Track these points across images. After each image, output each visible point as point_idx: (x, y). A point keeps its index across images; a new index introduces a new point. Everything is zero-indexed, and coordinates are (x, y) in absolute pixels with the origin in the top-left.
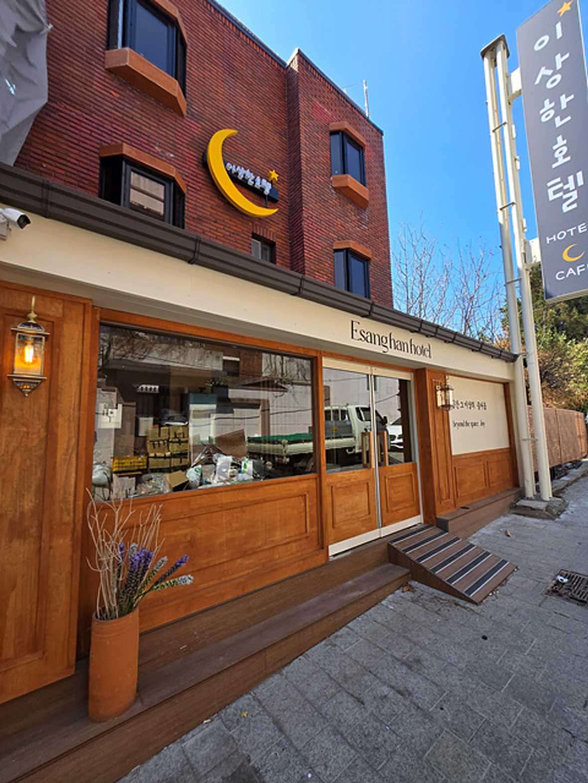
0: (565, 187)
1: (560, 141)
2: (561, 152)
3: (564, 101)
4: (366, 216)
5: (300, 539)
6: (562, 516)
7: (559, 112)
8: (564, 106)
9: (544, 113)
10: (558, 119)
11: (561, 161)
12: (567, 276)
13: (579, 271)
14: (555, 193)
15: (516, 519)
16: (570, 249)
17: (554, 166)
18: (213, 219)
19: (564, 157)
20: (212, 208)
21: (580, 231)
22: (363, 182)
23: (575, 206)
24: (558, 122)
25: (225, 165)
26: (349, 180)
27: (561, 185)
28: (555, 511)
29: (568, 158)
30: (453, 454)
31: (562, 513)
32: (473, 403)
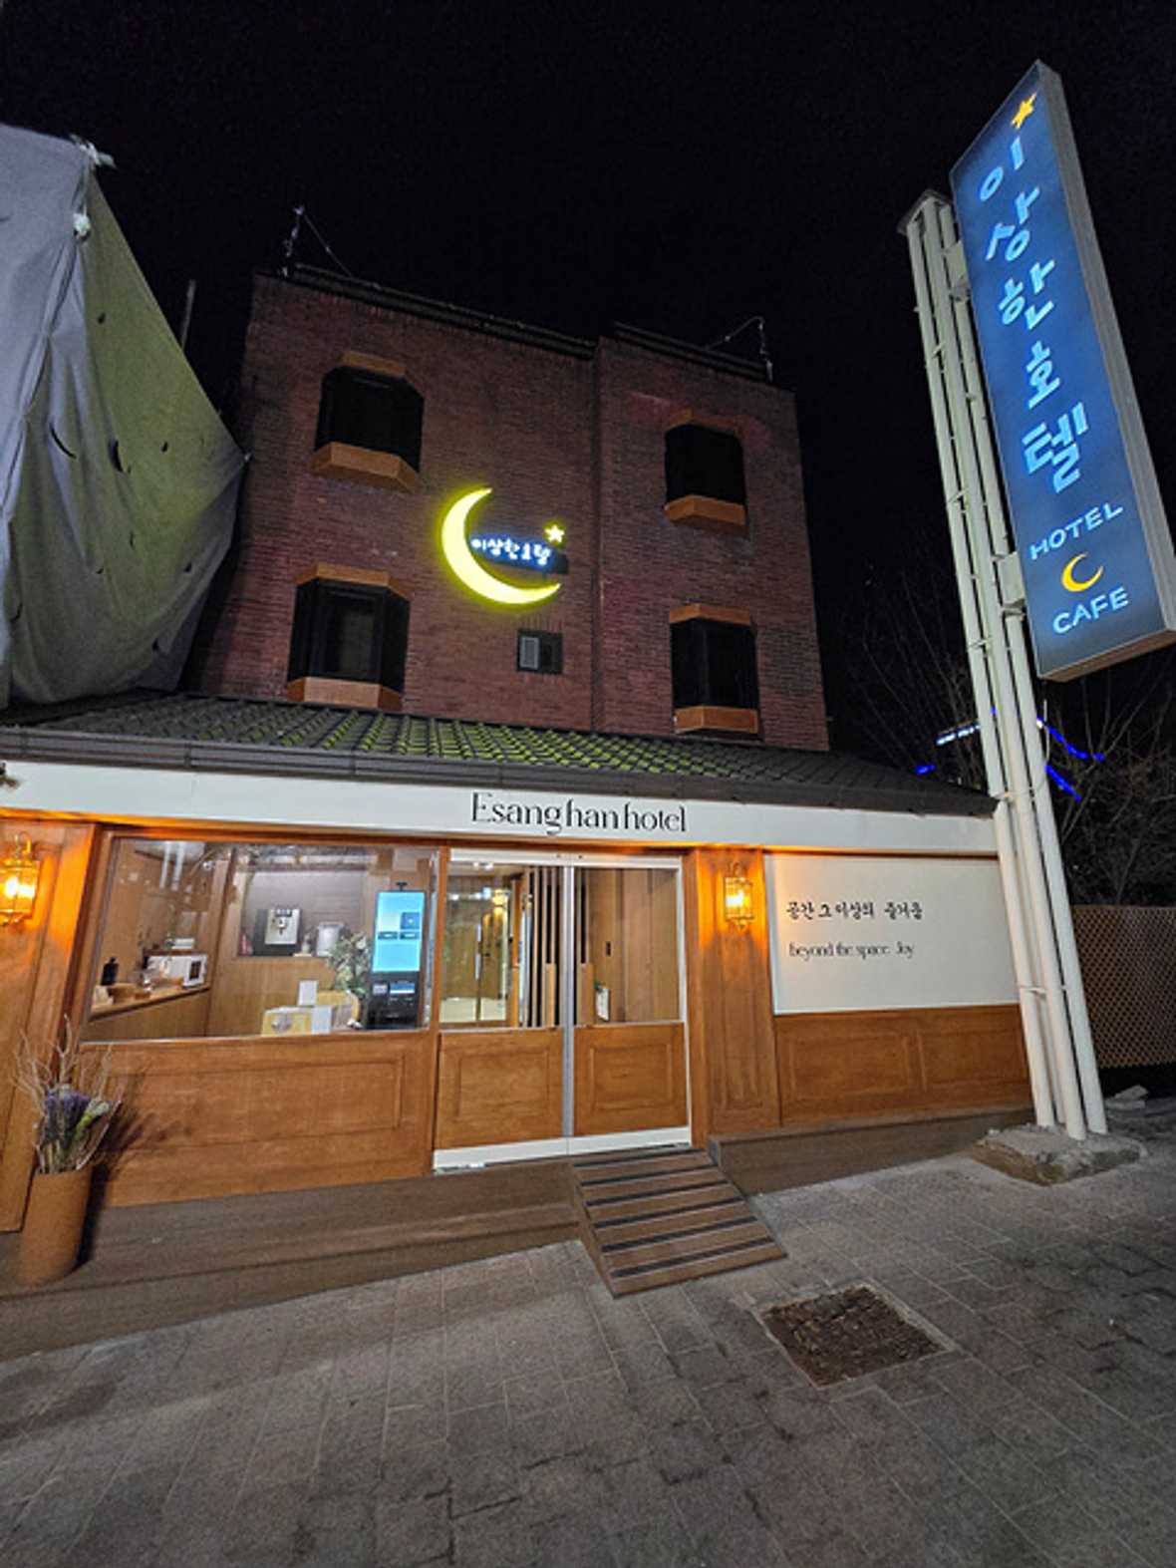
0: (1056, 440)
1: (1039, 352)
2: (1041, 374)
3: (1038, 276)
7: (1032, 300)
8: (1038, 287)
9: (1006, 308)
10: (1030, 313)
11: (1044, 391)
12: (1075, 623)
13: (1095, 609)
14: (1039, 454)
16: (1075, 566)
17: (1032, 403)
19: (1049, 381)
21: (1091, 527)
23: (1076, 474)
24: (1033, 319)
25: (470, 544)
27: (1047, 438)
29: (1056, 383)
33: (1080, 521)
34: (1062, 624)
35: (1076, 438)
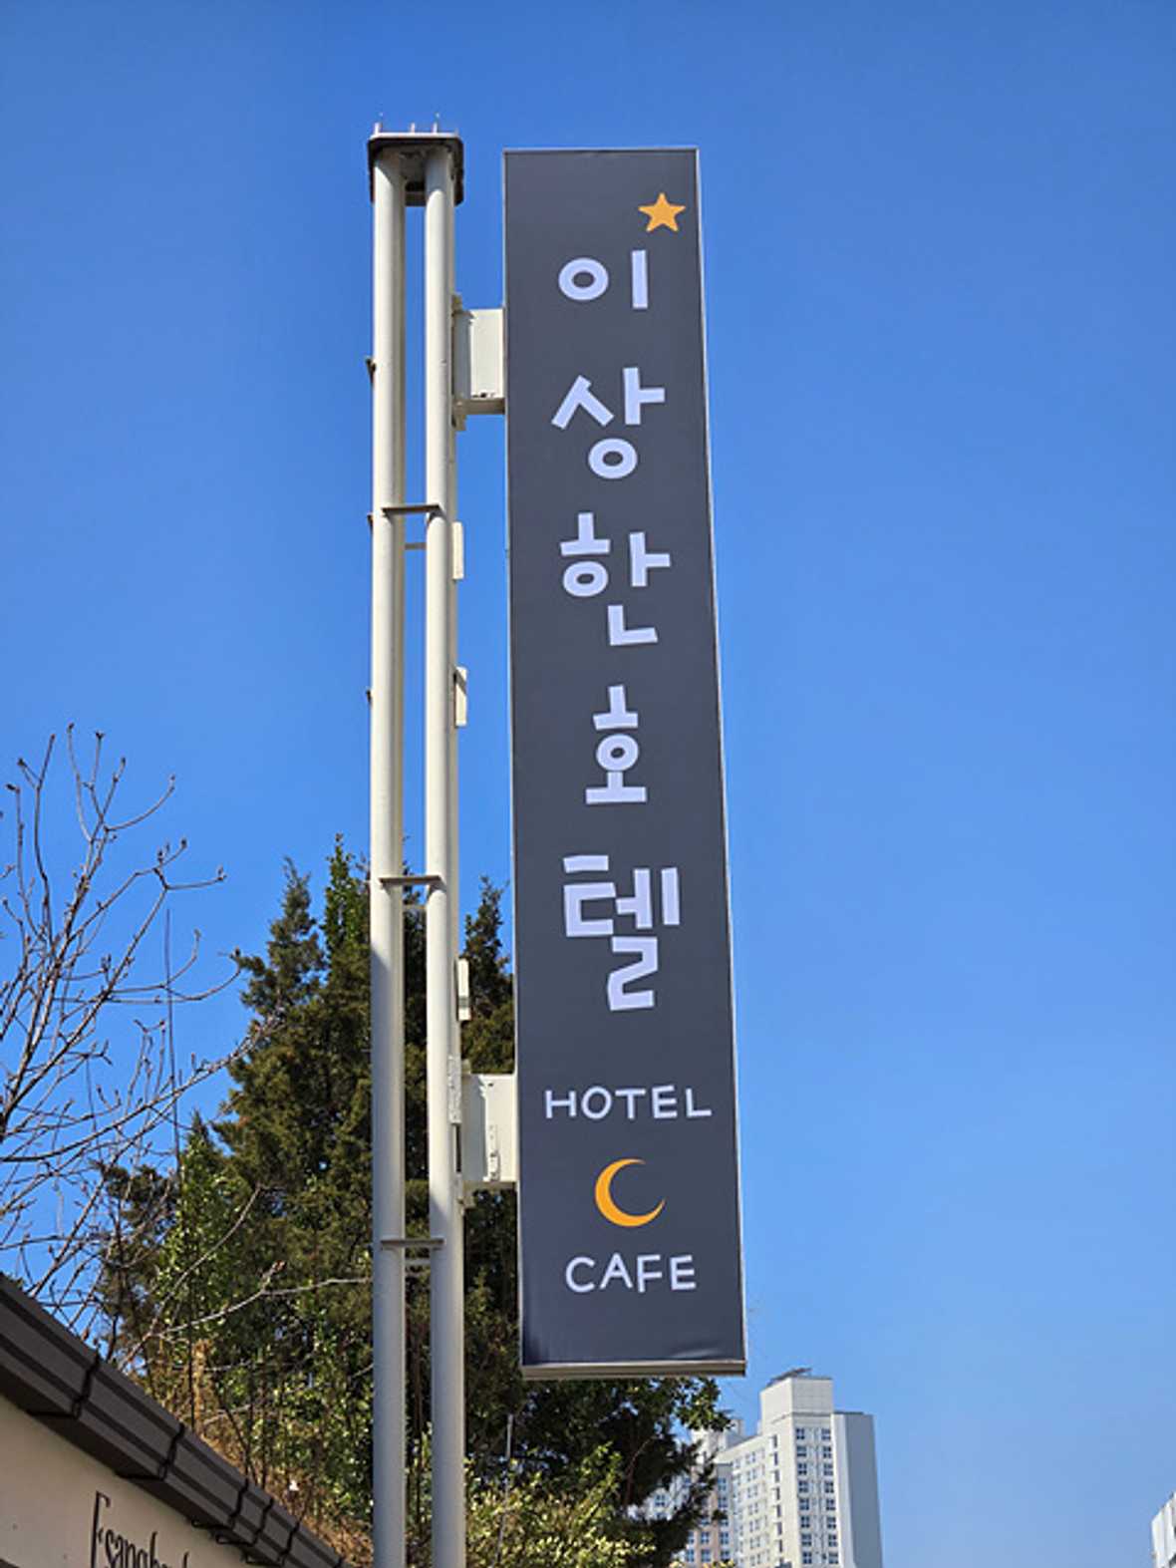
0: (622, 907)
1: (618, 713)
2: (618, 753)
3: (643, 561)
7: (622, 590)
8: (639, 580)
9: (573, 561)
10: (616, 614)
11: (616, 792)
12: (605, 1283)
13: (642, 1276)
14: (591, 910)
16: (622, 1174)
17: (594, 796)
19: (629, 779)
21: (658, 1115)
23: (648, 999)
24: (618, 630)
29: (638, 794)
33: (642, 1092)
34: (581, 1275)
35: (658, 929)
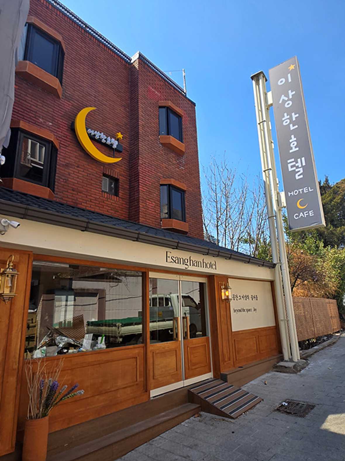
0: (297, 165)
1: (293, 138)
2: (294, 144)
3: (294, 116)
4: (183, 160)
5: (133, 386)
6: (302, 371)
7: (291, 121)
8: (294, 119)
9: (284, 120)
10: (291, 125)
11: (294, 150)
12: (300, 217)
13: (305, 215)
14: (292, 167)
15: (274, 374)
16: (300, 201)
17: (291, 151)
18: (76, 165)
19: (296, 147)
20: (76, 158)
21: (305, 192)
22: (181, 140)
23: (302, 176)
24: (292, 128)
25: (87, 130)
26: (171, 139)
27: (294, 163)
28: (299, 368)
29: (297, 149)
30: (233, 331)
31: (303, 369)
32: (248, 296)
33: (302, 189)
34: (296, 216)
35: (302, 166)
